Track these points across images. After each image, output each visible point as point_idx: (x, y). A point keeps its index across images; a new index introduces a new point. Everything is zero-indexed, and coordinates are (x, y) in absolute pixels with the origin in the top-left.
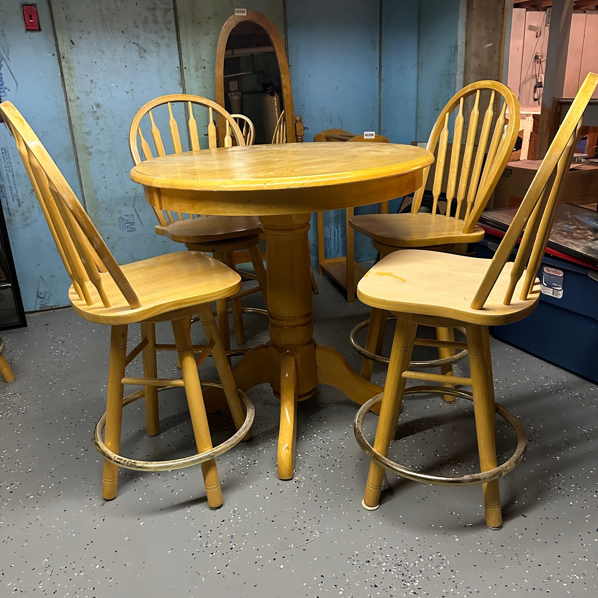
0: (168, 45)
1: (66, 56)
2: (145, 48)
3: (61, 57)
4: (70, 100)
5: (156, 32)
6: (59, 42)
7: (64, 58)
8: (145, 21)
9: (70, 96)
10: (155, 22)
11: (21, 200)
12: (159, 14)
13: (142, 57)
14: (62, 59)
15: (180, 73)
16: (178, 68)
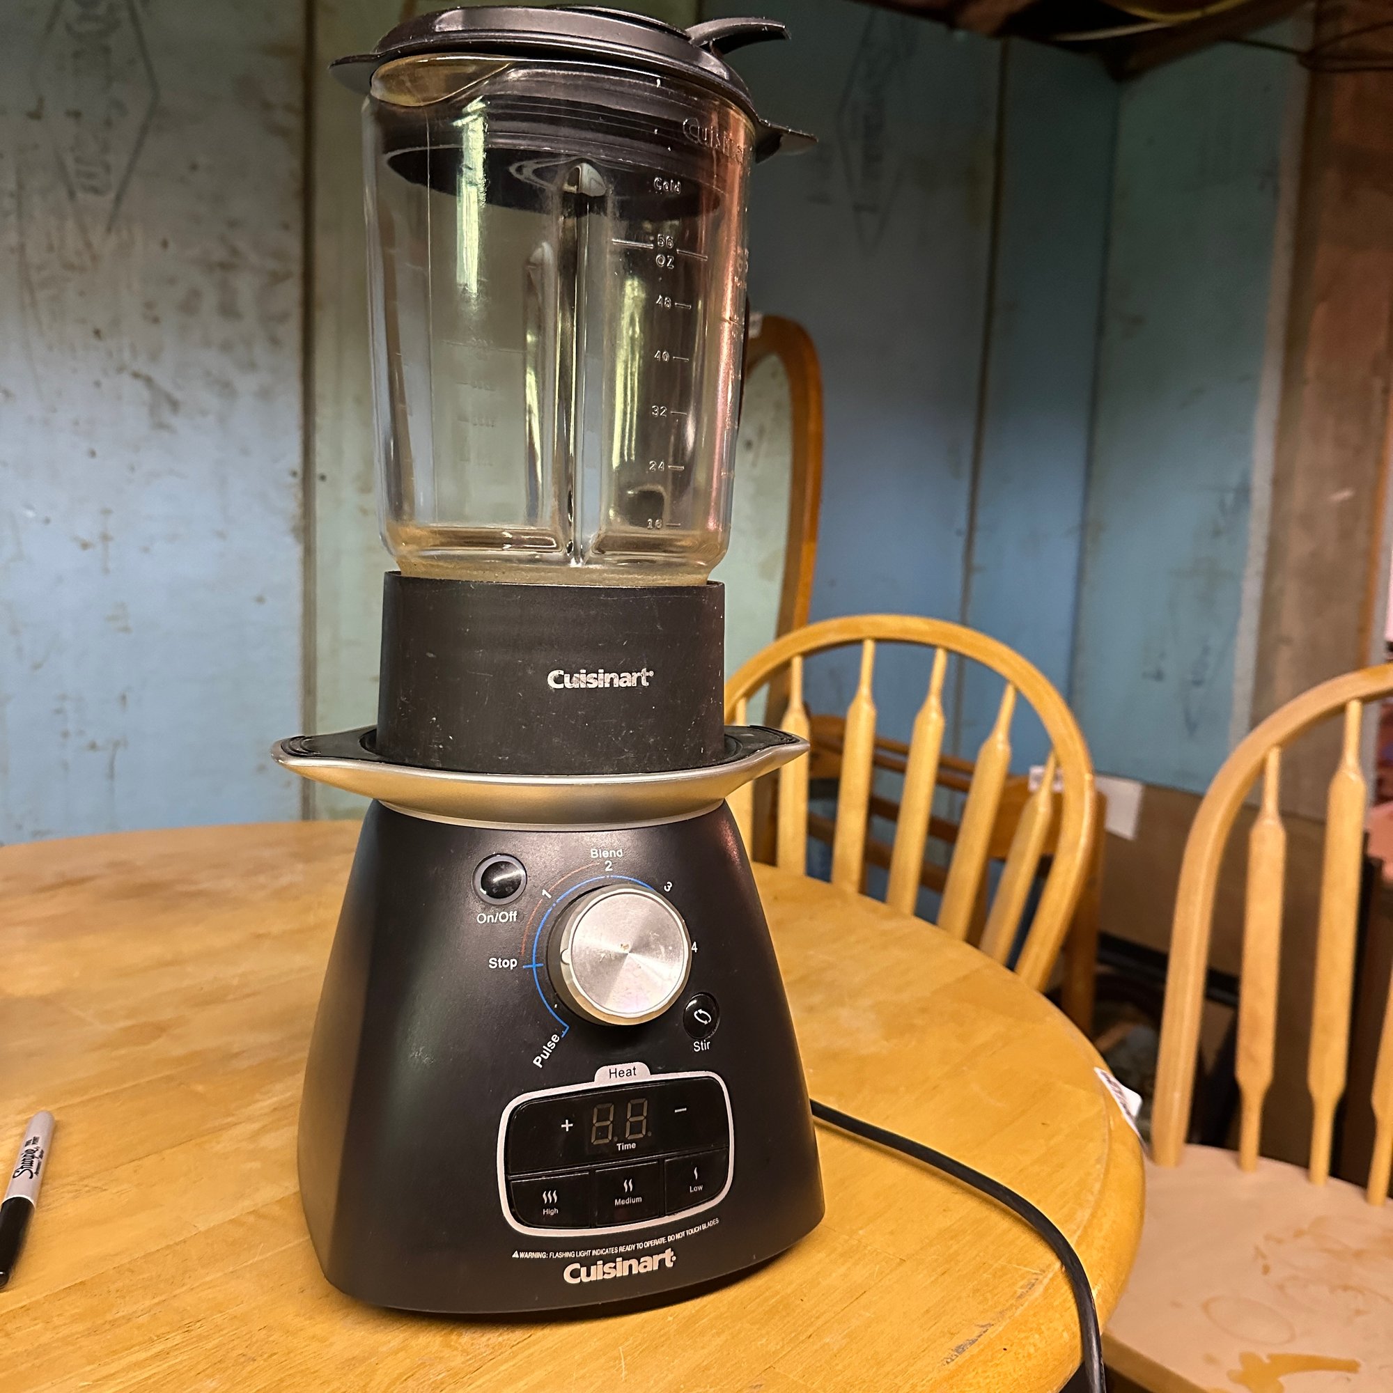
0: (265, 394)
2: (178, 395)
5: (226, 347)
8: (189, 306)
10: (228, 310)
12: (246, 286)
13: (161, 426)
15: (300, 495)
16: (294, 474)
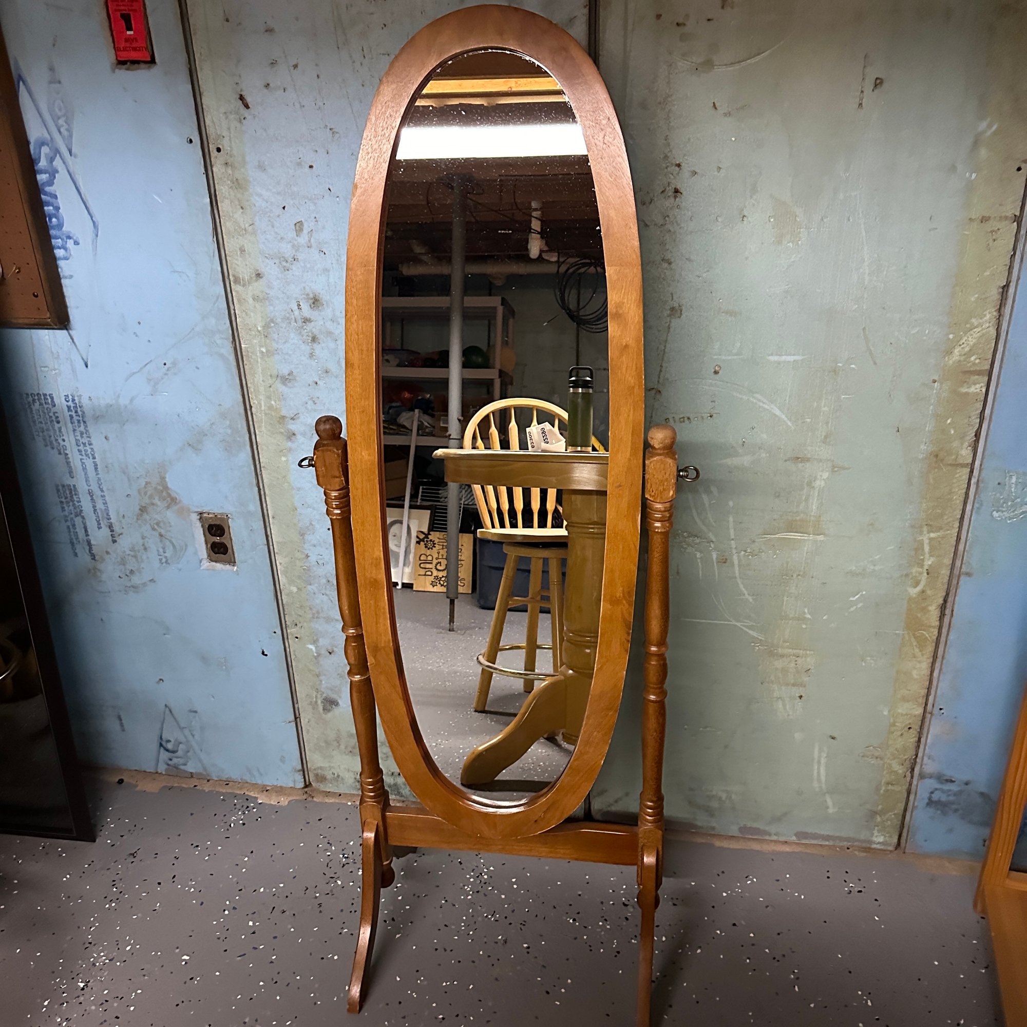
1: (225, 145)
3: (213, 148)
4: (237, 281)
6: (208, 101)
7: (219, 150)
9: (239, 266)
11: (117, 528)
14: (214, 153)
